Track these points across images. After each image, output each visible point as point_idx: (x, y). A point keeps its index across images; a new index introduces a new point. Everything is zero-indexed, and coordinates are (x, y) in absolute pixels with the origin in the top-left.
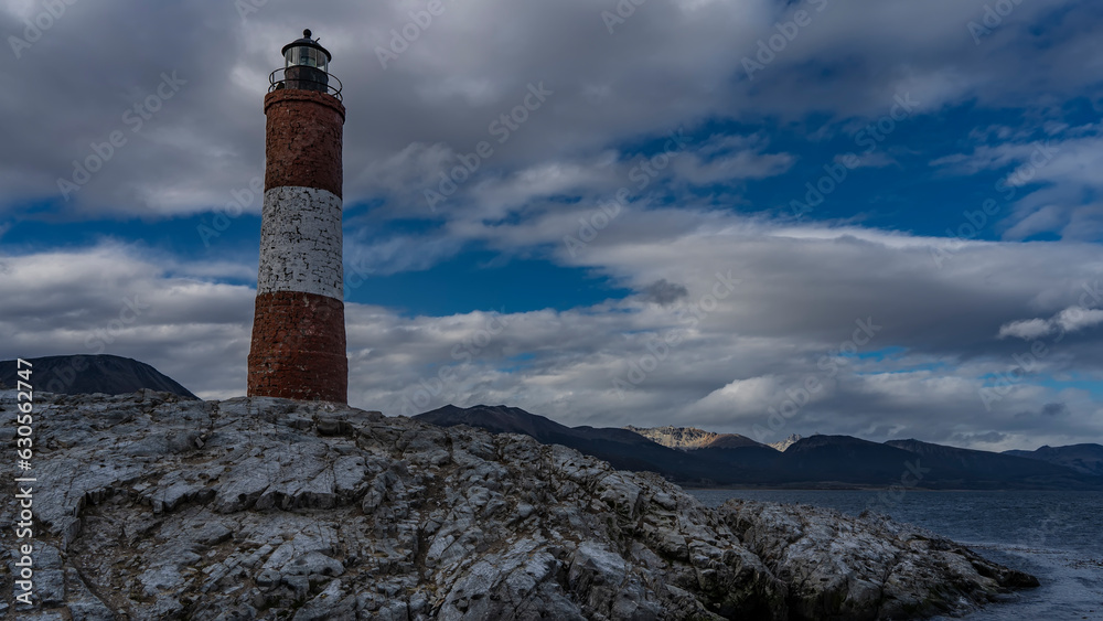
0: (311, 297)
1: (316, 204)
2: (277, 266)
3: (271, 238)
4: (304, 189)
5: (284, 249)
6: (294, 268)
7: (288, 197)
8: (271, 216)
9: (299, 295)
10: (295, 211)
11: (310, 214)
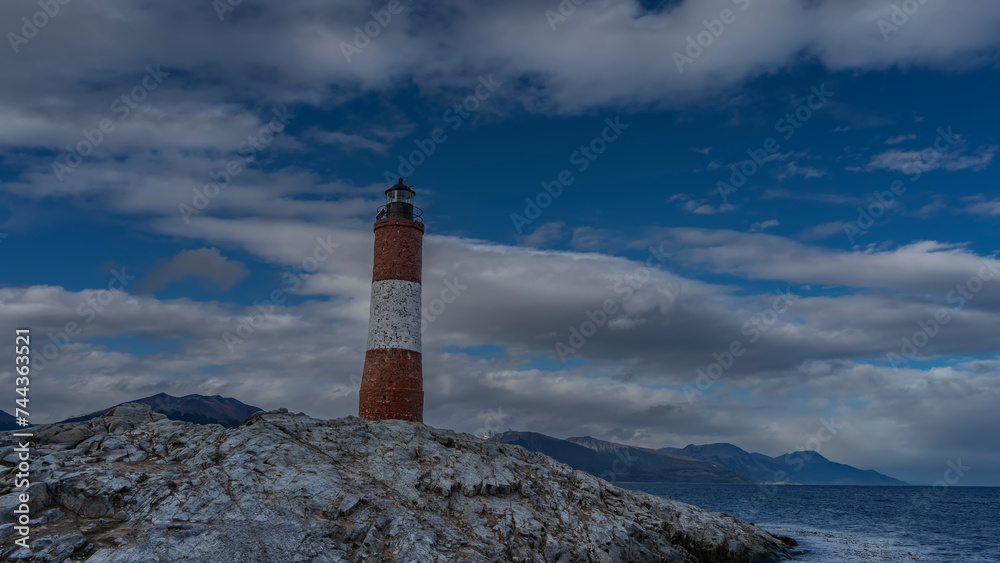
0: (411, 352)
1: (414, 292)
2: (390, 332)
3: (386, 312)
4: (408, 282)
5: (395, 321)
6: (402, 334)
7: (398, 287)
8: (385, 298)
9: (405, 352)
10: (403, 296)
11: (411, 299)
